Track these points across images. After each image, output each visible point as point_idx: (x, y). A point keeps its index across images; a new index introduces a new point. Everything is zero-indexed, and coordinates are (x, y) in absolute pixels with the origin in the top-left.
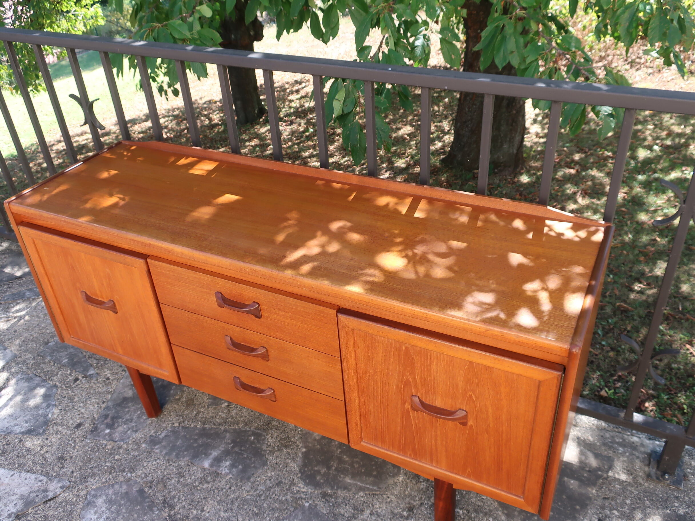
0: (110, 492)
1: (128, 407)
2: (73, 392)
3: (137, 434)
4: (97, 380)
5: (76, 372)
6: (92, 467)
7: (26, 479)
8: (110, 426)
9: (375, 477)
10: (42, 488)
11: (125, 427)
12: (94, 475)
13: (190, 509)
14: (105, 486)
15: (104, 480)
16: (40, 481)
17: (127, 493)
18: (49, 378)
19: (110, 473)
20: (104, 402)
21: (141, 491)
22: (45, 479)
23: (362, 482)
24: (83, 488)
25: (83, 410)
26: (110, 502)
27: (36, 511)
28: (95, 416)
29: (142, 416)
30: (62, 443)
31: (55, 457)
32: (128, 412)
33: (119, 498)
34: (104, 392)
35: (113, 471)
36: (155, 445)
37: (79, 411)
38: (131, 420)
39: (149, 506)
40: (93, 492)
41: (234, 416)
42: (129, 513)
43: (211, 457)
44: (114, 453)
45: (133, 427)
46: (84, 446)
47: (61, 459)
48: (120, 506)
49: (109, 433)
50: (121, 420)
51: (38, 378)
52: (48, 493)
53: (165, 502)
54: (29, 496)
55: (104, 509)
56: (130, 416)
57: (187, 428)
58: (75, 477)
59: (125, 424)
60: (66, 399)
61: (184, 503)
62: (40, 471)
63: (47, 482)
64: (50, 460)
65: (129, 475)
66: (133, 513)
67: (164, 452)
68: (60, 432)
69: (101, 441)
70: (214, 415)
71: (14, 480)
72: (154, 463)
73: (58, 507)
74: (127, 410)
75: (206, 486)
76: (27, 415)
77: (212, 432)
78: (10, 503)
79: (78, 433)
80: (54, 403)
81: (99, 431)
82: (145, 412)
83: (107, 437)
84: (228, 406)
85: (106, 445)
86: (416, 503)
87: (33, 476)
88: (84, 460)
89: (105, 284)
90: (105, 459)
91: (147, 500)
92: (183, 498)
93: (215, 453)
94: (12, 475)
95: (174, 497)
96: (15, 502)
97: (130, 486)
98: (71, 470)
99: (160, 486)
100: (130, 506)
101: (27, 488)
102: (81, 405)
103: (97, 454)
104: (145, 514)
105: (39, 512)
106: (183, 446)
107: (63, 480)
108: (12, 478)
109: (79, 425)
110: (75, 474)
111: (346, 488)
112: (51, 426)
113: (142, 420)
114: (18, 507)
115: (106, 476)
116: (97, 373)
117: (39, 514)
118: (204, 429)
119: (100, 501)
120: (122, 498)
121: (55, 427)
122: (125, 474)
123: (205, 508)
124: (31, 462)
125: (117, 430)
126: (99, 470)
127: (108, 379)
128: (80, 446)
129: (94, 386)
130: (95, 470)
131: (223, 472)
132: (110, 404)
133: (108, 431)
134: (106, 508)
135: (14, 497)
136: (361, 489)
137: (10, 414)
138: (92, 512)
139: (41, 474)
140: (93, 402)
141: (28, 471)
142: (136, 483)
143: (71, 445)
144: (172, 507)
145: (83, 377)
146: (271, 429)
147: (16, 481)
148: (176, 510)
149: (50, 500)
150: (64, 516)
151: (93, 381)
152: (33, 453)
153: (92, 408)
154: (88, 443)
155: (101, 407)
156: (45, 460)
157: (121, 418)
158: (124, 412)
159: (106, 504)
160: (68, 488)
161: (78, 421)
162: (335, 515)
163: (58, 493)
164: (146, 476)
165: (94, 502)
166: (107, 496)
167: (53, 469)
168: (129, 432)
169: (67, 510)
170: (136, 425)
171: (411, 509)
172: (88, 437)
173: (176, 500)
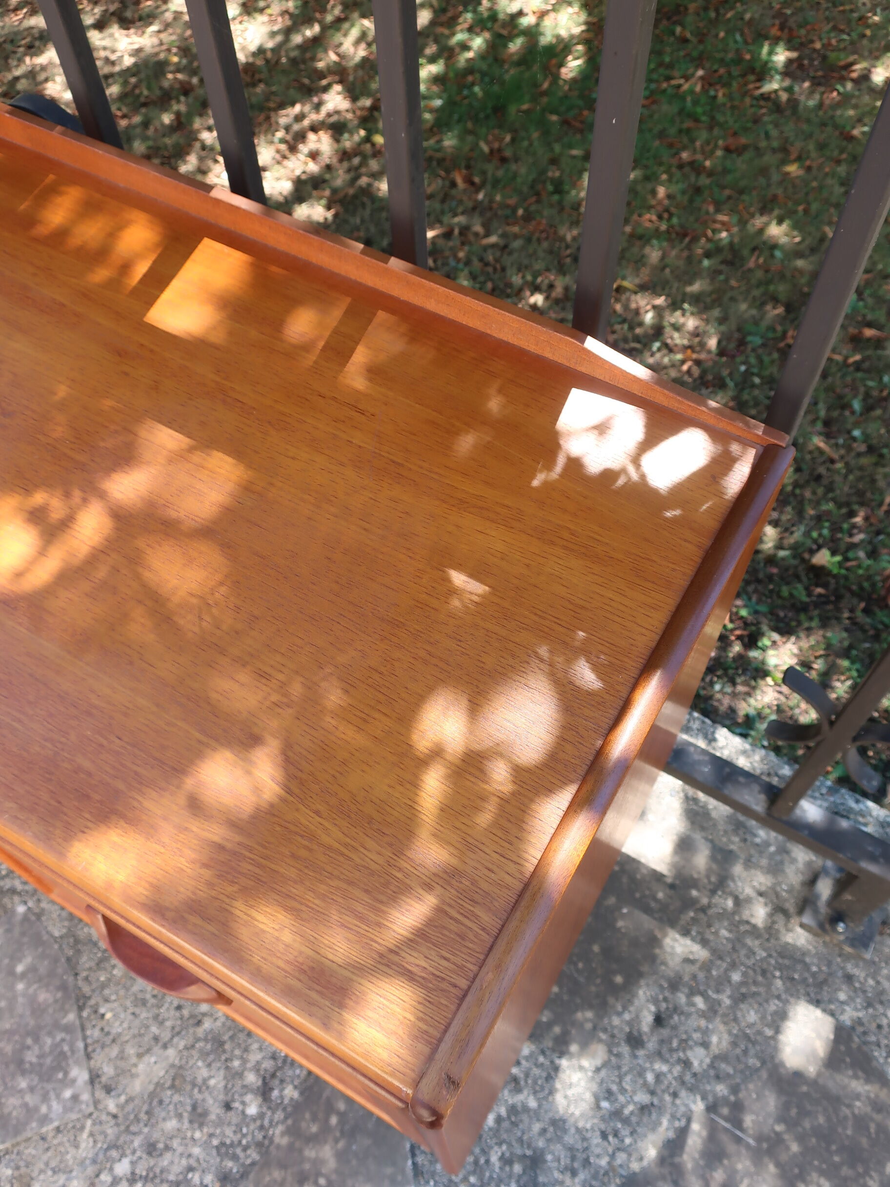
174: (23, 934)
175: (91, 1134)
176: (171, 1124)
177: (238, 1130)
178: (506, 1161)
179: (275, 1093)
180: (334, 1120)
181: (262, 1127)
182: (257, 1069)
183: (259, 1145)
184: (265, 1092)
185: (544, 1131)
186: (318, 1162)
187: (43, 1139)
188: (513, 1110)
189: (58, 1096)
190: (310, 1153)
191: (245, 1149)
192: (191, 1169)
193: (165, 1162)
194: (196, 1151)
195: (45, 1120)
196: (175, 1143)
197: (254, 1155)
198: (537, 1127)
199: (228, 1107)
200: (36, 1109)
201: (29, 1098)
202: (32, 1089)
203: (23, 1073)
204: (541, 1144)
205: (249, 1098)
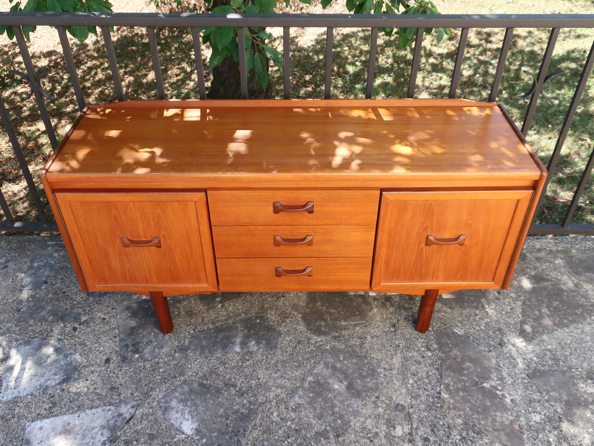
0: (177, 394)
1: (140, 333)
2: (79, 338)
3: (164, 349)
4: (95, 323)
5: (69, 323)
6: (146, 384)
7: (94, 414)
8: (137, 351)
9: (359, 315)
10: (115, 414)
11: (149, 347)
12: (152, 389)
13: (249, 381)
14: (169, 393)
15: (164, 389)
16: (109, 410)
17: (191, 390)
18: (47, 336)
19: (166, 383)
20: (115, 337)
21: (201, 385)
22: (113, 408)
23: (354, 321)
24: (151, 400)
25: (101, 349)
26: (181, 401)
27: (125, 432)
28: (116, 349)
29: (158, 335)
30: (103, 378)
31: (106, 390)
32: (143, 336)
33: (187, 396)
34: (109, 330)
35: (166, 381)
36: (186, 351)
37: (98, 350)
38: (151, 342)
39: (216, 392)
40: (162, 401)
41: (233, 311)
42: (204, 401)
43: (237, 343)
44: (156, 368)
45: (156, 345)
46: (125, 373)
47: (112, 389)
48: (193, 400)
49: (139, 356)
50: (141, 344)
51: (36, 339)
52: (124, 416)
53: (226, 385)
54: (108, 424)
55: (181, 407)
56: (148, 339)
57: (202, 331)
58: (137, 396)
59: (148, 346)
60: (78, 346)
61: (241, 380)
62: (102, 404)
63: (116, 409)
64: (104, 394)
65: (182, 378)
66: (208, 401)
67: (198, 353)
68: (94, 371)
69: (138, 365)
70: (216, 316)
71: (83, 419)
72: (196, 363)
73: (141, 422)
74: (141, 335)
75: (248, 363)
76: (51, 369)
77: (225, 327)
78: (96, 435)
79: (112, 366)
80: (69, 352)
81: (129, 358)
82: (158, 331)
83: (140, 360)
84: (222, 306)
85: (144, 366)
86: (395, 321)
87: (99, 410)
88: (134, 382)
90: (152, 375)
91: (211, 388)
92: (238, 377)
93: (238, 340)
94: (79, 416)
95: (230, 379)
96: (100, 433)
97: (189, 385)
98: (129, 393)
99: (214, 376)
100: (201, 397)
101: (101, 419)
102: (96, 345)
103: (142, 374)
104: (218, 398)
105: (127, 431)
106: (210, 344)
107: (129, 402)
108: (80, 418)
109: (108, 361)
110: (135, 395)
111: (345, 328)
112: (82, 369)
113: (161, 339)
114: (105, 435)
115: (164, 386)
116: (90, 318)
117: (128, 432)
118: (217, 327)
119: (174, 403)
120: (190, 395)
121: (87, 369)
122: (178, 379)
123: (259, 377)
124: (87, 401)
125: (144, 352)
126: (154, 384)
127: (104, 319)
128: (122, 375)
129: (96, 328)
130: (151, 385)
131: (254, 350)
132: (122, 336)
133: (137, 356)
134: (183, 406)
135: (95, 430)
136: (355, 326)
137: (33, 374)
138: (174, 413)
139: (105, 405)
140: (105, 339)
141: (91, 408)
142: (192, 381)
143: (113, 376)
144: (234, 386)
145: (80, 325)
146: (267, 310)
147: (86, 419)
148: (239, 386)
149: (130, 419)
150: (153, 425)
151: (91, 325)
152: (82, 394)
153: (108, 344)
154: (127, 370)
155: (116, 341)
156: (98, 395)
157: (140, 343)
158: (140, 338)
159: (180, 403)
160: (138, 405)
161: (104, 358)
162: (350, 346)
163: (133, 412)
164: (198, 374)
165: (169, 406)
166: (176, 398)
167: (112, 398)
168: (156, 350)
169: (151, 420)
170: (158, 343)
171: (394, 326)
172: (123, 365)
173: (233, 380)
174: (334, 352)
175: (396, 380)
176: (414, 367)
177: (431, 360)
178: (494, 333)
179: (432, 348)
180: (450, 345)
181: (435, 356)
182: (422, 346)
183: (439, 359)
184: (429, 349)
185: (496, 324)
186: (455, 355)
187: (386, 387)
188: (485, 323)
189: (380, 377)
190: (451, 354)
191: (436, 362)
192: (427, 373)
193: (420, 375)
194: (425, 369)
195: (382, 383)
196: (418, 370)
197: (439, 362)
198: (494, 324)
199: (423, 357)
200: (378, 383)
201: (373, 382)
202: (372, 379)
203: (366, 378)
204: (498, 326)
205: (426, 353)
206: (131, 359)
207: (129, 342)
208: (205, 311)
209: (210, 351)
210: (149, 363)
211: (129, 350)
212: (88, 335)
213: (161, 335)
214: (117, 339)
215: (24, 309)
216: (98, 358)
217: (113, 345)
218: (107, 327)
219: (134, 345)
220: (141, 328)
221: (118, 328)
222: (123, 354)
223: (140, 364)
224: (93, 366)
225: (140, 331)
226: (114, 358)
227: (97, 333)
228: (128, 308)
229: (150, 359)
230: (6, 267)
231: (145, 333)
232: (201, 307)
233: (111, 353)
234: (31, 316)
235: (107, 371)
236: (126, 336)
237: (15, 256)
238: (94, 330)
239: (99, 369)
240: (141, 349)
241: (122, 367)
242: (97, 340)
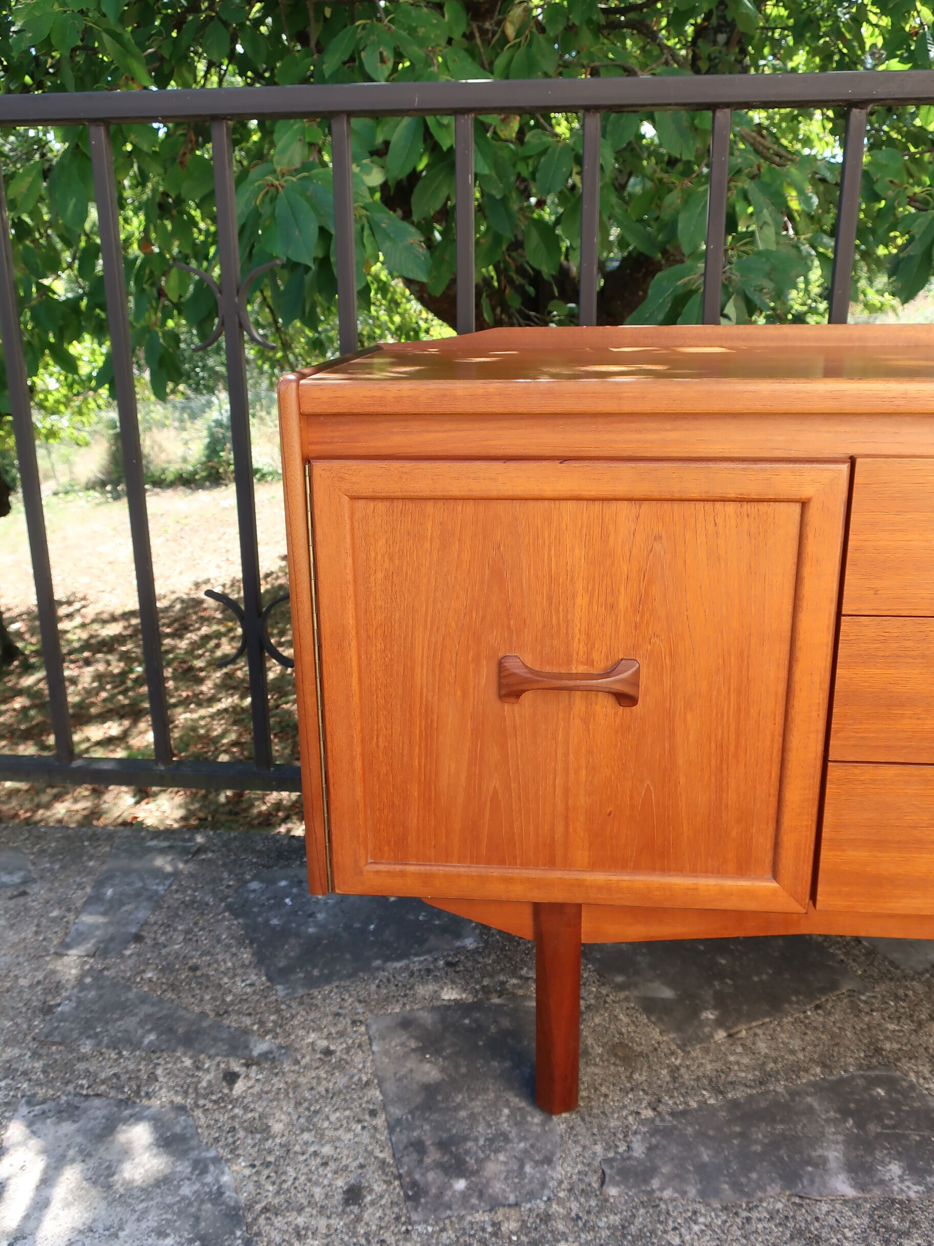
1: (459, 1107)
2: (246, 1109)
3: (559, 1168)
4: (297, 1062)
5: (210, 1057)
8: (458, 1168)
11: (502, 1157)
18: (137, 1093)
20: (373, 1113)
25: (327, 1150)
28: (381, 1155)
29: (524, 1117)
32: (472, 1116)
34: (347, 1087)
36: (646, 1181)
37: (315, 1154)
38: (504, 1137)
41: (773, 1054)
43: (833, 1165)
44: (543, 1237)
45: (525, 1151)
49: (468, 1188)
50: (470, 1144)
51: (97, 1102)
56: (490, 1126)
57: (684, 1113)
59: (497, 1151)
60: (241, 1134)
67: (692, 1192)
68: (306, 1229)
69: (469, 1218)
70: (719, 1065)
72: (696, 1228)
74: (463, 1114)
76: (146, 1211)
77: (763, 1104)
79: (372, 1216)
80: (212, 1153)
81: (434, 1191)
82: (523, 1104)
83: (474, 1201)
84: (730, 1036)
85: (496, 1225)
89: (623, 602)
93: (834, 1154)
102: (306, 1136)
106: (727, 1161)
109: (354, 1195)
112: (262, 1221)
113: (538, 1129)
116: (280, 1047)
118: (734, 1104)
121: (278, 1221)
125: (486, 1174)
127: (328, 1052)
129: (303, 1080)
131: (912, 1195)
132: (397, 1111)
133: (461, 1185)
137: (79, 1225)
140: (338, 1119)
145: (247, 1065)
146: (898, 1060)
151: (286, 1067)
153: (350, 1136)
154: (430, 1236)
155: (375, 1128)
157: (466, 1139)
158: (462, 1121)
161: (340, 1183)
168: (528, 1169)
170: (532, 1146)
172: (415, 1217)
206: (441, 1194)
207: (425, 1132)
208: (674, 1047)
209: (737, 1187)
210: (513, 1212)
211: (428, 1160)
212: (278, 1100)
213: (536, 1118)
214: (380, 1121)
215: (66, 1008)
216: (316, 1183)
217: (365, 1138)
218: (340, 1080)
219: (443, 1146)
220: (460, 1090)
221: (380, 1084)
222: (410, 1173)
223: (482, 1217)
224: (300, 1210)
225: (459, 1098)
226: (379, 1187)
227: (307, 1095)
228: (406, 1024)
229: (512, 1199)
230: (24, 894)
231: (477, 1106)
232: (656, 1034)
233: (362, 1166)
234: (87, 1028)
235: (355, 1234)
236: (411, 1112)
237: (51, 870)
238: (296, 1086)
239: (322, 1223)
240: (471, 1162)
241: (409, 1222)
242: (309, 1119)
